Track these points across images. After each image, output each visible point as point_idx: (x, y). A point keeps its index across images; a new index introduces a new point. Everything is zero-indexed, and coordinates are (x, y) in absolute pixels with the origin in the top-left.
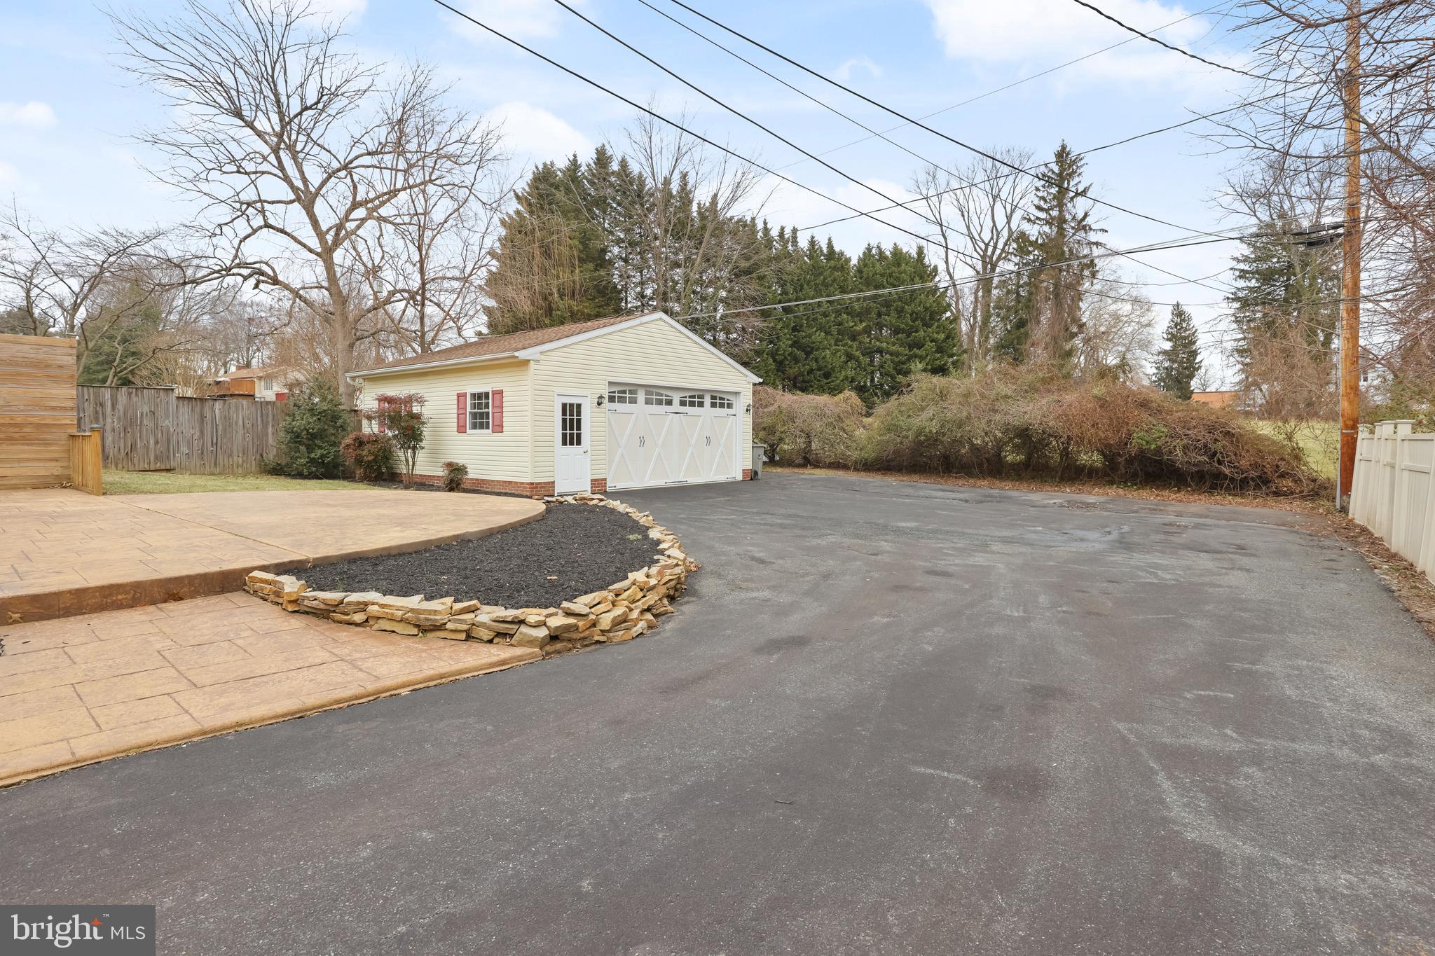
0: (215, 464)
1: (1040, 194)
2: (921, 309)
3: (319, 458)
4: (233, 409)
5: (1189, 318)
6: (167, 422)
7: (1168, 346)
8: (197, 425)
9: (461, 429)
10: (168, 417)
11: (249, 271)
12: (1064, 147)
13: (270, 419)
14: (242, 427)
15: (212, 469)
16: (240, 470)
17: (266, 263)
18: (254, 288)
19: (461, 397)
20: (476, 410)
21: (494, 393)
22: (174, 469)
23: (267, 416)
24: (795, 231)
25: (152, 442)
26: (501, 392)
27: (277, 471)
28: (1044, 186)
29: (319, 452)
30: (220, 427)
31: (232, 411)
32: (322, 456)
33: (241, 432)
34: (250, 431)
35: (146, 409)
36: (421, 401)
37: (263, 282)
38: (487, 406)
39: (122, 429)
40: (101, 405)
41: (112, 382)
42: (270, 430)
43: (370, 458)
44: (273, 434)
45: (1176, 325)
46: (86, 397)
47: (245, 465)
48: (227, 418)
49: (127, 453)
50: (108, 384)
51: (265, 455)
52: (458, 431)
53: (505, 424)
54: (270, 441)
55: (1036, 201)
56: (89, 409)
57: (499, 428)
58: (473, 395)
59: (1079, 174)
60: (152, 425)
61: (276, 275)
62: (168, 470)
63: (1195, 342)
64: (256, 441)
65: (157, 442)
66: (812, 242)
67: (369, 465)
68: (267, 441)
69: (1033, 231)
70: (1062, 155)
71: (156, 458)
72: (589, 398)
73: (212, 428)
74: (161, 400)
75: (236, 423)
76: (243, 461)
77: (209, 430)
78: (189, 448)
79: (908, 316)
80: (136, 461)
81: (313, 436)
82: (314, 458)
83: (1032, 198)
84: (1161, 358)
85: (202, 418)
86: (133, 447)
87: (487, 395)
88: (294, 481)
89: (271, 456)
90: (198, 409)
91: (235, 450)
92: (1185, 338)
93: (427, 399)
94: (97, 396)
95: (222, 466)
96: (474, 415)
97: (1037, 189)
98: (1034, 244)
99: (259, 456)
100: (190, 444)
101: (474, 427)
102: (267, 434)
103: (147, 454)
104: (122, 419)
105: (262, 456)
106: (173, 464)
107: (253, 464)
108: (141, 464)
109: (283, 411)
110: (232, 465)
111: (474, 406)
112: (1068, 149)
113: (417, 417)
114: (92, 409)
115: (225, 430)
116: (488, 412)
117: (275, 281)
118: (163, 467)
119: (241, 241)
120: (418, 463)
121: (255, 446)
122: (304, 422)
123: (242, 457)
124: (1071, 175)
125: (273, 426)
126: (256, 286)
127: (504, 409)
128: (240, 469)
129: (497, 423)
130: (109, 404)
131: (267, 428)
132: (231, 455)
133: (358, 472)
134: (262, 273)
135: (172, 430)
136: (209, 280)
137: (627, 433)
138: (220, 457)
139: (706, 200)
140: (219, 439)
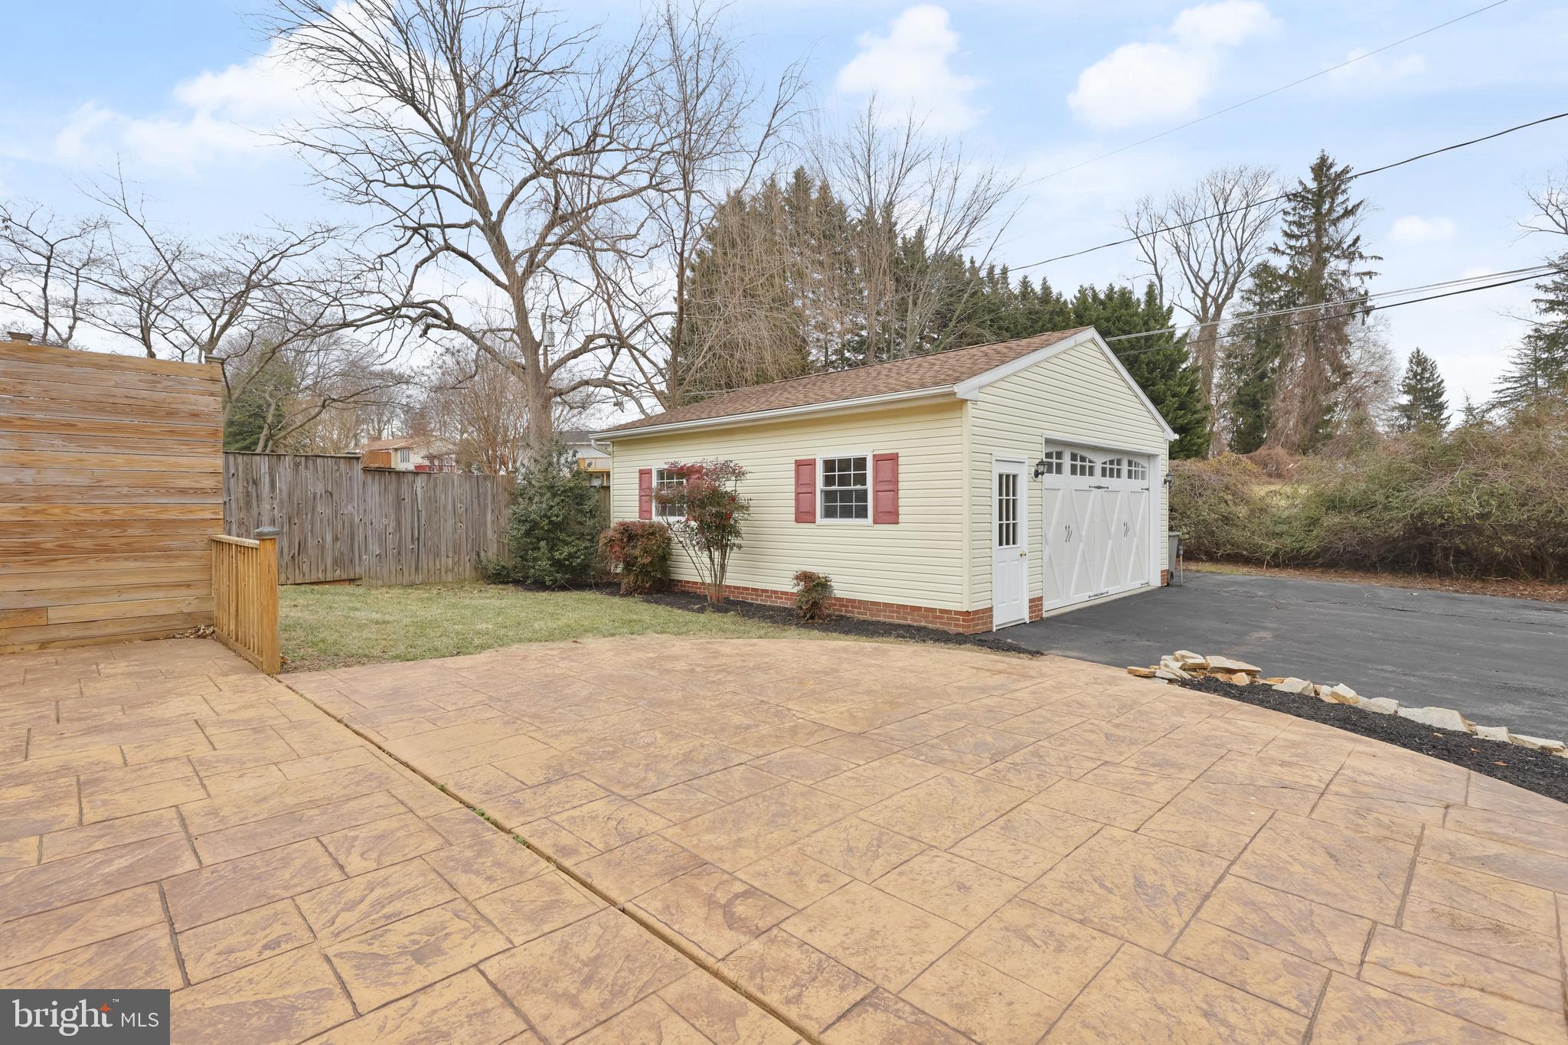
0: (417, 569)
1: (1290, 218)
2: (1160, 357)
3: (565, 559)
4: (440, 487)
5: (1434, 367)
6: (350, 507)
7: (1405, 399)
8: (391, 511)
9: (804, 515)
10: (352, 499)
11: (419, 311)
12: (1323, 160)
13: (489, 502)
14: (452, 512)
15: (412, 577)
16: (450, 578)
17: (439, 303)
18: (421, 336)
19: (803, 466)
20: (835, 488)
21: (878, 459)
22: (360, 579)
23: (486, 495)
24: (1005, 271)
25: (329, 538)
26: (893, 458)
27: (500, 577)
28: (1294, 209)
29: (566, 550)
30: (423, 514)
31: (439, 489)
32: (571, 556)
33: (451, 522)
34: (463, 519)
35: (320, 488)
36: (738, 474)
37: (434, 326)
38: (862, 479)
39: (285, 520)
40: (255, 483)
41: (266, 446)
42: (489, 517)
43: (647, 560)
44: (493, 522)
45: (1415, 375)
46: (232, 471)
47: (456, 569)
48: (432, 500)
49: (293, 557)
50: (259, 450)
51: (482, 554)
52: (797, 520)
53: (901, 510)
54: (490, 533)
55: (1286, 227)
56: (238, 489)
57: (889, 515)
58: (829, 465)
59: (1344, 191)
60: (329, 512)
61: (451, 318)
62: (351, 581)
63: (1440, 395)
64: (470, 533)
65: (336, 539)
66: (1025, 283)
67: (644, 571)
68: (485, 533)
69: (1281, 263)
70: (1321, 168)
71: (335, 562)
72: (1027, 464)
73: (413, 515)
74: (341, 475)
75: (445, 508)
76: (454, 564)
77: (409, 519)
78: (380, 546)
79: (1144, 366)
80: (306, 568)
81: (556, 526)
82: (559, 560)
83: (1279, 224)
84: (1396, 414)
85: (399, 500)
86: (302, 547)
87: (861, 463)
88: (529, 594)
89: (492, 554)
90: (392, 487)
91: (443, 548)
92: (1428, 390)
93: (747, 469)
94: (248, 468)
95: (425, 571)
96: (829, 496)
97: (1286, 213)
98: (1284, 277)
99: (474, 556)
100: (382, 541)
101: (829, 513)
102: (485, 523)
103: (322, 557)
104: (286, 505)
105: (478, 555)
106: (359, 571)
107: (468, 571)
108: (314, 572)
109: (506, 489)
110: (440, 569)
111: (829, 480)
112: (1330, 161)
113: (733, 498)
114: (240, 488)
115: (429, 520)
116: (865, 491)
117: (450, 325)
118: (345, 577)
119: (417, 267)
120: (728, 569)
121: (470, 540)
122: (544, 506)
123: (453, 558)
124: (1335, 192)
125: (493, 511)
126: (425, 332)
127: (901, 485)
128: (450, 574)
129: (886, 506)
130: (267, 480)
131: (485, 515)
132: (437, 555)
133: (626, 581)
134: (437, 316)
135: (357, 520)
136: (371, 323)
137: (1054, 521)
138: (423, 557)
139: (911, 234)
140: (422, 531)
